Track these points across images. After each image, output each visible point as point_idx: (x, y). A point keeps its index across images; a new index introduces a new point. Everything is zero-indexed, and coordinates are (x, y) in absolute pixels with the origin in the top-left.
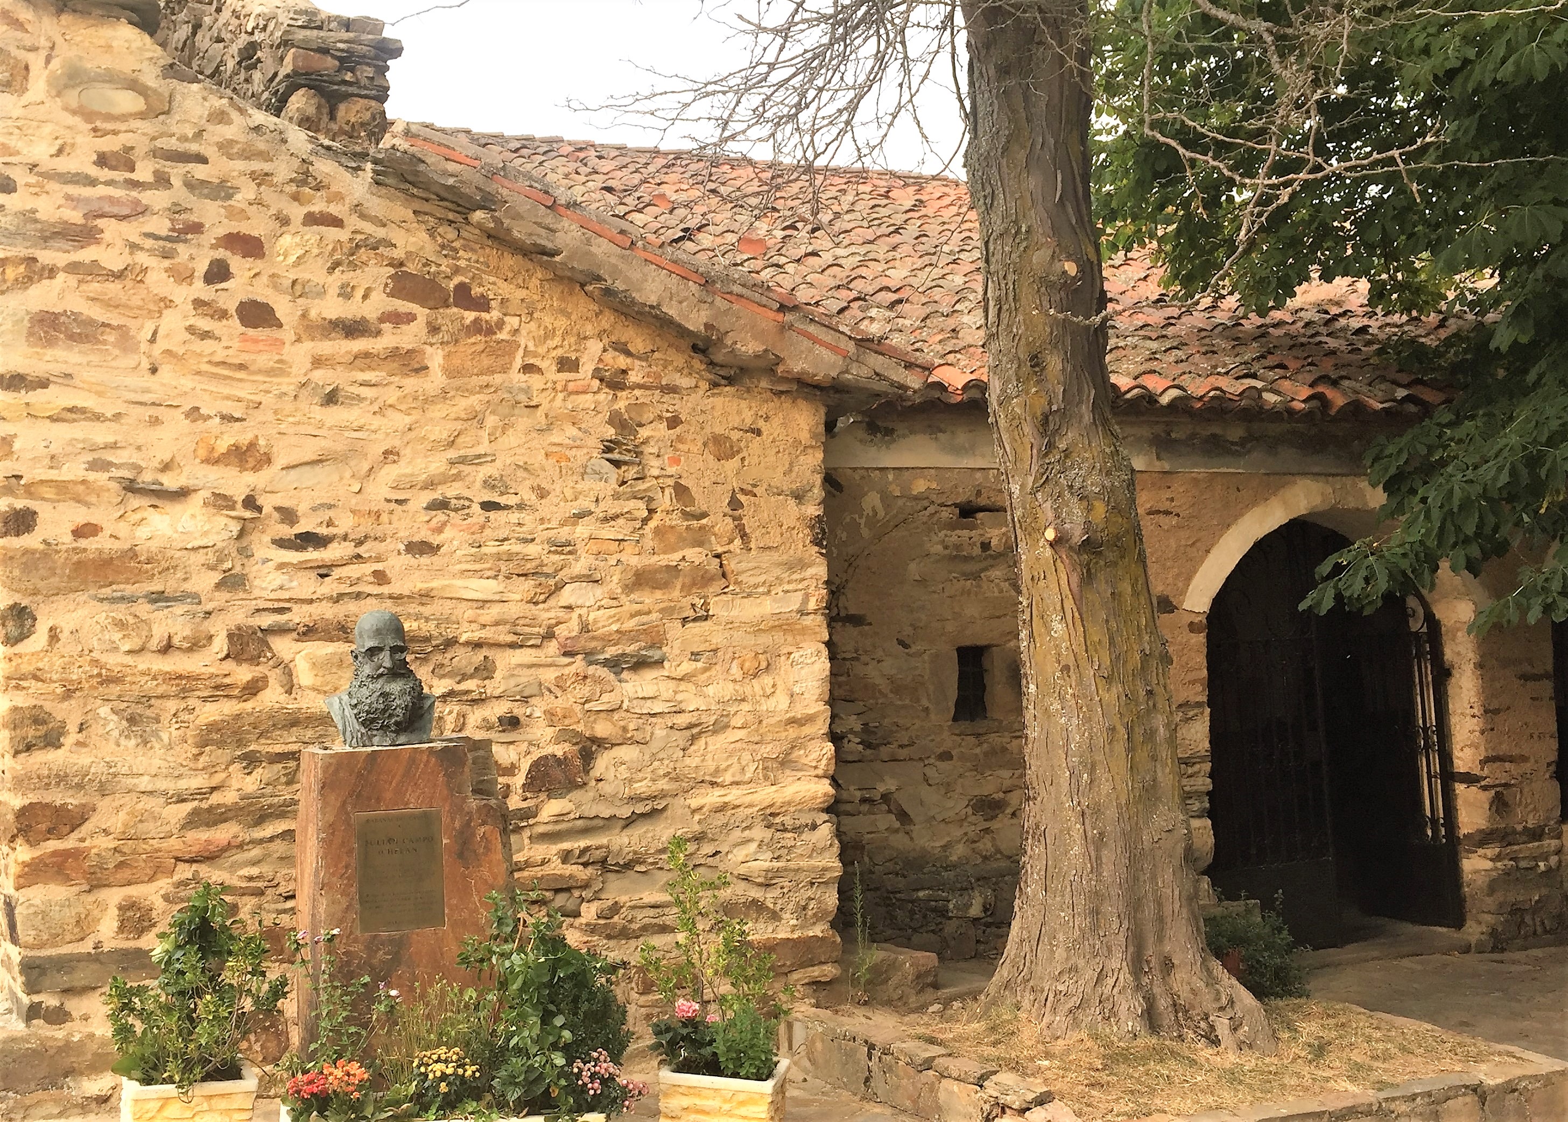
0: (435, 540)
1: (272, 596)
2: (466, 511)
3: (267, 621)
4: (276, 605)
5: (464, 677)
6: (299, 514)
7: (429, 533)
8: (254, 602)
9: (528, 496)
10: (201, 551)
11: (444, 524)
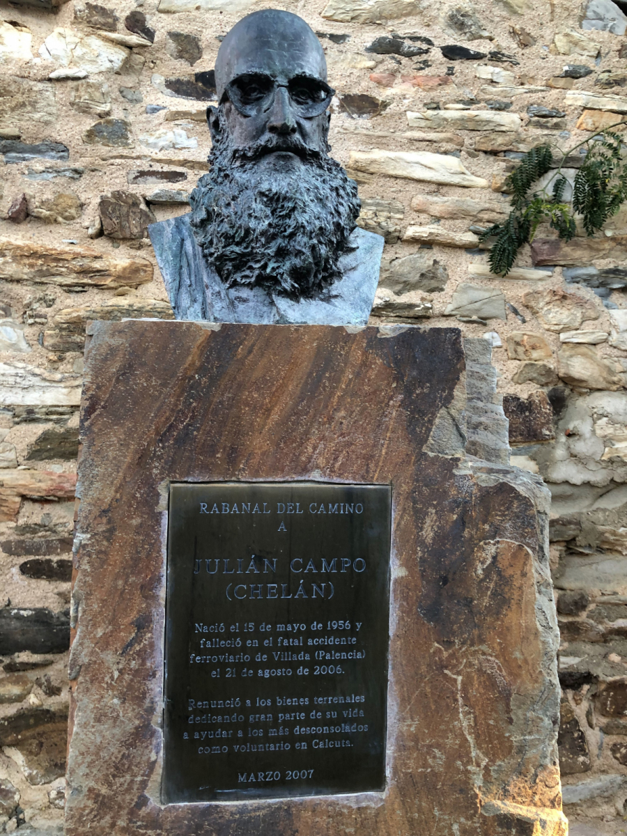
0: (381, 95)
1: (160, 156)
2: (424, 57)
3: (154, 188)
4: (166, 168)
5: (408, 286)
6: (202, 44)
7: (372, 84)
8: (138, 162)
9: (508, 44)
10: (71, 84)
11: (393, 74)
